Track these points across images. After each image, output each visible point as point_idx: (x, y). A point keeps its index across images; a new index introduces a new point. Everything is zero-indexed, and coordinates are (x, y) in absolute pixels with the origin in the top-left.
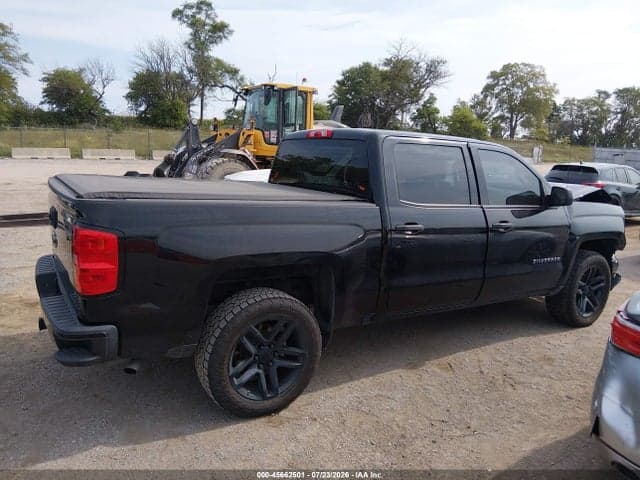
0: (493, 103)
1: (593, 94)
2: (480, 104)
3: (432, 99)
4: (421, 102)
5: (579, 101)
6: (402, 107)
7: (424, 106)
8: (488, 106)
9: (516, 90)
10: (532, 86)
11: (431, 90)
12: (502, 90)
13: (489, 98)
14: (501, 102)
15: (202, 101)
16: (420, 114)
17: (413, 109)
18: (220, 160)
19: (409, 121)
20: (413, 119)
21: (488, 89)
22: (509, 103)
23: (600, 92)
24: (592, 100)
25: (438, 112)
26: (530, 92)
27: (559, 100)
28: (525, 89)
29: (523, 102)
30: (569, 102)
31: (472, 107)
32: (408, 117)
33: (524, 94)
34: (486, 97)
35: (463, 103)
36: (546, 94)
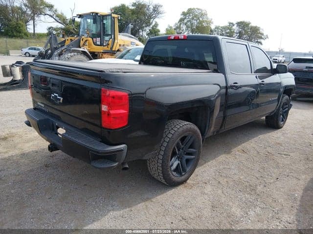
0: (184, 27)
1: (227, 24)
2: (178, 28)
3: (156, 25)
4: (151, 26)
5: (221, 27)
6: (142, 28)
7: (152, 28)
8: (182, 29)
9: (194, 21)
10: (201, 20)
11: (156, 20)
12: (188, 21)
13: (182, 25)
14: (188, 27)
15: (34, 23)
16: (151, 32)
17: (148, 29)
18: (72, 54)
19: (146, 35)
20: (147, 35)
21: (181, 20)
22: (191, 28)
23: (230, 23)
24: (226, 27)
25: (159, 32)
26: (201, 22)
27: (213, 27)
28: (198, 21)
29: (197, 27)
30: (217, 28)
31: (175, 29)
32: (145, 33)
33: (198, 23)
34: (180, 24)
35: (171, 27)
36: (207, 24)
